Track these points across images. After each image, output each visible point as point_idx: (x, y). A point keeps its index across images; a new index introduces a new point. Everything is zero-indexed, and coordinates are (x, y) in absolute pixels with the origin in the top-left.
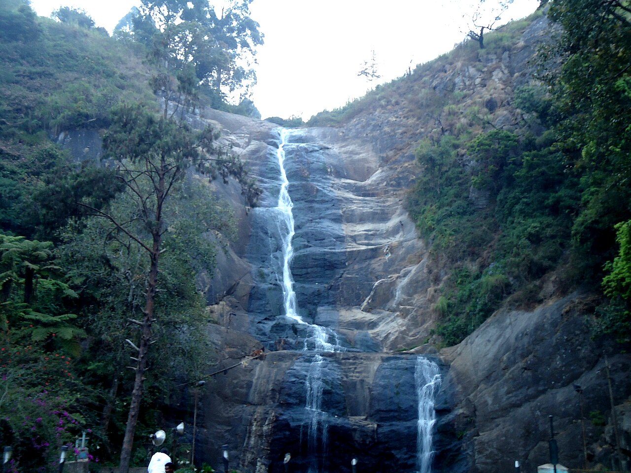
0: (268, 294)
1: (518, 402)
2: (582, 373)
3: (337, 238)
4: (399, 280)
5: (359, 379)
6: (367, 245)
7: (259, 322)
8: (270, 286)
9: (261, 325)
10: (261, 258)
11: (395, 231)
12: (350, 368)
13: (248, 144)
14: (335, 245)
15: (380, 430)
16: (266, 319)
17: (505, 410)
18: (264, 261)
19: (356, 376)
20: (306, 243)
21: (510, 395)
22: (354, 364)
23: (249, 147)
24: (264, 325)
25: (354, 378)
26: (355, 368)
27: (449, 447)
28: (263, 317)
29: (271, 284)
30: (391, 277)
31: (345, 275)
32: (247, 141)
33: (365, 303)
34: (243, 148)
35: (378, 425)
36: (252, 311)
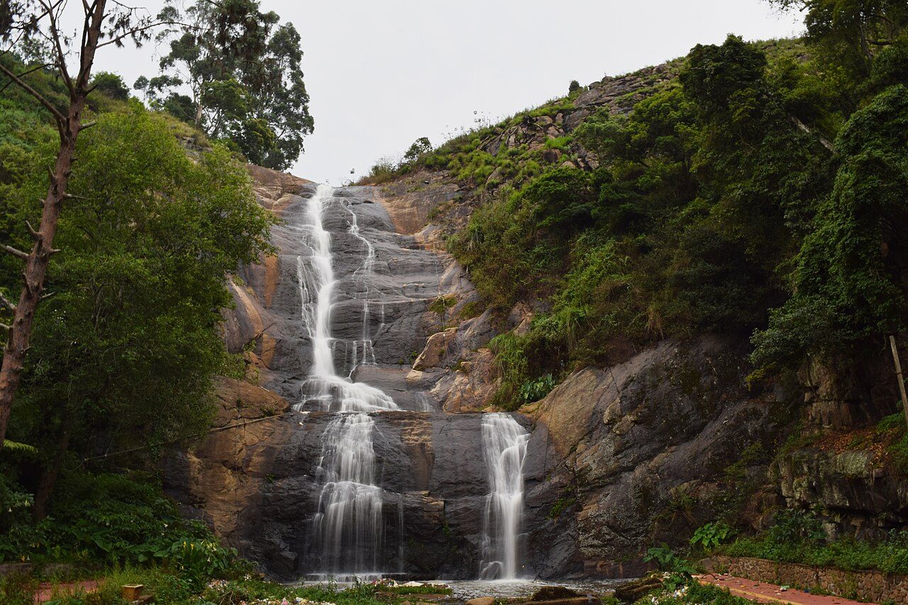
0: (298, 349)
1: (630, 464)
2: (705, 424)
3: (383, 290)
4: (459, 333)
5: (419, 442)
6: (417, 297)
7: (285, 382)
8: (300, 339)
9: (286, 385)
10: (291, 309)
11: (448, 284)
12: (405, 430)
13: (280, 196)
14: (379, 297)
15: (448, 509)
16: (294, 378)
17: (614, 476)
18: (293, 313)
19: (413, 440)
20: (345, 294)
21: (619, 456)
22: (410, 424)
23: (282, 199)
24: (292, 385)
25: (411, 442)
26: (412, 430)
27: (543, 527)
28: (291, 376)
29: (301, 338)
30: (449, 330)
31: (392, 330)
32: (280, 192)
33: (417, 361)
34: (274, 199)
35: (445, 502)
36: (277, 369)
